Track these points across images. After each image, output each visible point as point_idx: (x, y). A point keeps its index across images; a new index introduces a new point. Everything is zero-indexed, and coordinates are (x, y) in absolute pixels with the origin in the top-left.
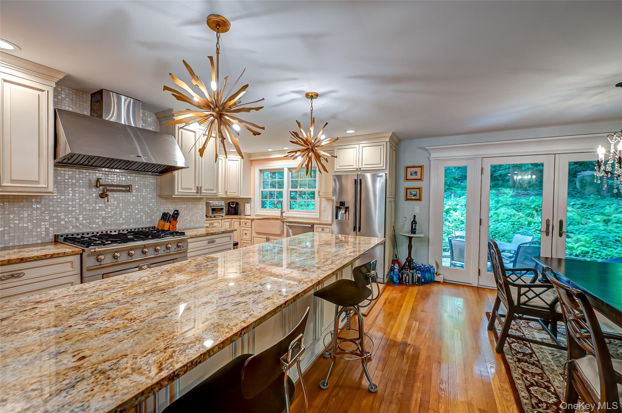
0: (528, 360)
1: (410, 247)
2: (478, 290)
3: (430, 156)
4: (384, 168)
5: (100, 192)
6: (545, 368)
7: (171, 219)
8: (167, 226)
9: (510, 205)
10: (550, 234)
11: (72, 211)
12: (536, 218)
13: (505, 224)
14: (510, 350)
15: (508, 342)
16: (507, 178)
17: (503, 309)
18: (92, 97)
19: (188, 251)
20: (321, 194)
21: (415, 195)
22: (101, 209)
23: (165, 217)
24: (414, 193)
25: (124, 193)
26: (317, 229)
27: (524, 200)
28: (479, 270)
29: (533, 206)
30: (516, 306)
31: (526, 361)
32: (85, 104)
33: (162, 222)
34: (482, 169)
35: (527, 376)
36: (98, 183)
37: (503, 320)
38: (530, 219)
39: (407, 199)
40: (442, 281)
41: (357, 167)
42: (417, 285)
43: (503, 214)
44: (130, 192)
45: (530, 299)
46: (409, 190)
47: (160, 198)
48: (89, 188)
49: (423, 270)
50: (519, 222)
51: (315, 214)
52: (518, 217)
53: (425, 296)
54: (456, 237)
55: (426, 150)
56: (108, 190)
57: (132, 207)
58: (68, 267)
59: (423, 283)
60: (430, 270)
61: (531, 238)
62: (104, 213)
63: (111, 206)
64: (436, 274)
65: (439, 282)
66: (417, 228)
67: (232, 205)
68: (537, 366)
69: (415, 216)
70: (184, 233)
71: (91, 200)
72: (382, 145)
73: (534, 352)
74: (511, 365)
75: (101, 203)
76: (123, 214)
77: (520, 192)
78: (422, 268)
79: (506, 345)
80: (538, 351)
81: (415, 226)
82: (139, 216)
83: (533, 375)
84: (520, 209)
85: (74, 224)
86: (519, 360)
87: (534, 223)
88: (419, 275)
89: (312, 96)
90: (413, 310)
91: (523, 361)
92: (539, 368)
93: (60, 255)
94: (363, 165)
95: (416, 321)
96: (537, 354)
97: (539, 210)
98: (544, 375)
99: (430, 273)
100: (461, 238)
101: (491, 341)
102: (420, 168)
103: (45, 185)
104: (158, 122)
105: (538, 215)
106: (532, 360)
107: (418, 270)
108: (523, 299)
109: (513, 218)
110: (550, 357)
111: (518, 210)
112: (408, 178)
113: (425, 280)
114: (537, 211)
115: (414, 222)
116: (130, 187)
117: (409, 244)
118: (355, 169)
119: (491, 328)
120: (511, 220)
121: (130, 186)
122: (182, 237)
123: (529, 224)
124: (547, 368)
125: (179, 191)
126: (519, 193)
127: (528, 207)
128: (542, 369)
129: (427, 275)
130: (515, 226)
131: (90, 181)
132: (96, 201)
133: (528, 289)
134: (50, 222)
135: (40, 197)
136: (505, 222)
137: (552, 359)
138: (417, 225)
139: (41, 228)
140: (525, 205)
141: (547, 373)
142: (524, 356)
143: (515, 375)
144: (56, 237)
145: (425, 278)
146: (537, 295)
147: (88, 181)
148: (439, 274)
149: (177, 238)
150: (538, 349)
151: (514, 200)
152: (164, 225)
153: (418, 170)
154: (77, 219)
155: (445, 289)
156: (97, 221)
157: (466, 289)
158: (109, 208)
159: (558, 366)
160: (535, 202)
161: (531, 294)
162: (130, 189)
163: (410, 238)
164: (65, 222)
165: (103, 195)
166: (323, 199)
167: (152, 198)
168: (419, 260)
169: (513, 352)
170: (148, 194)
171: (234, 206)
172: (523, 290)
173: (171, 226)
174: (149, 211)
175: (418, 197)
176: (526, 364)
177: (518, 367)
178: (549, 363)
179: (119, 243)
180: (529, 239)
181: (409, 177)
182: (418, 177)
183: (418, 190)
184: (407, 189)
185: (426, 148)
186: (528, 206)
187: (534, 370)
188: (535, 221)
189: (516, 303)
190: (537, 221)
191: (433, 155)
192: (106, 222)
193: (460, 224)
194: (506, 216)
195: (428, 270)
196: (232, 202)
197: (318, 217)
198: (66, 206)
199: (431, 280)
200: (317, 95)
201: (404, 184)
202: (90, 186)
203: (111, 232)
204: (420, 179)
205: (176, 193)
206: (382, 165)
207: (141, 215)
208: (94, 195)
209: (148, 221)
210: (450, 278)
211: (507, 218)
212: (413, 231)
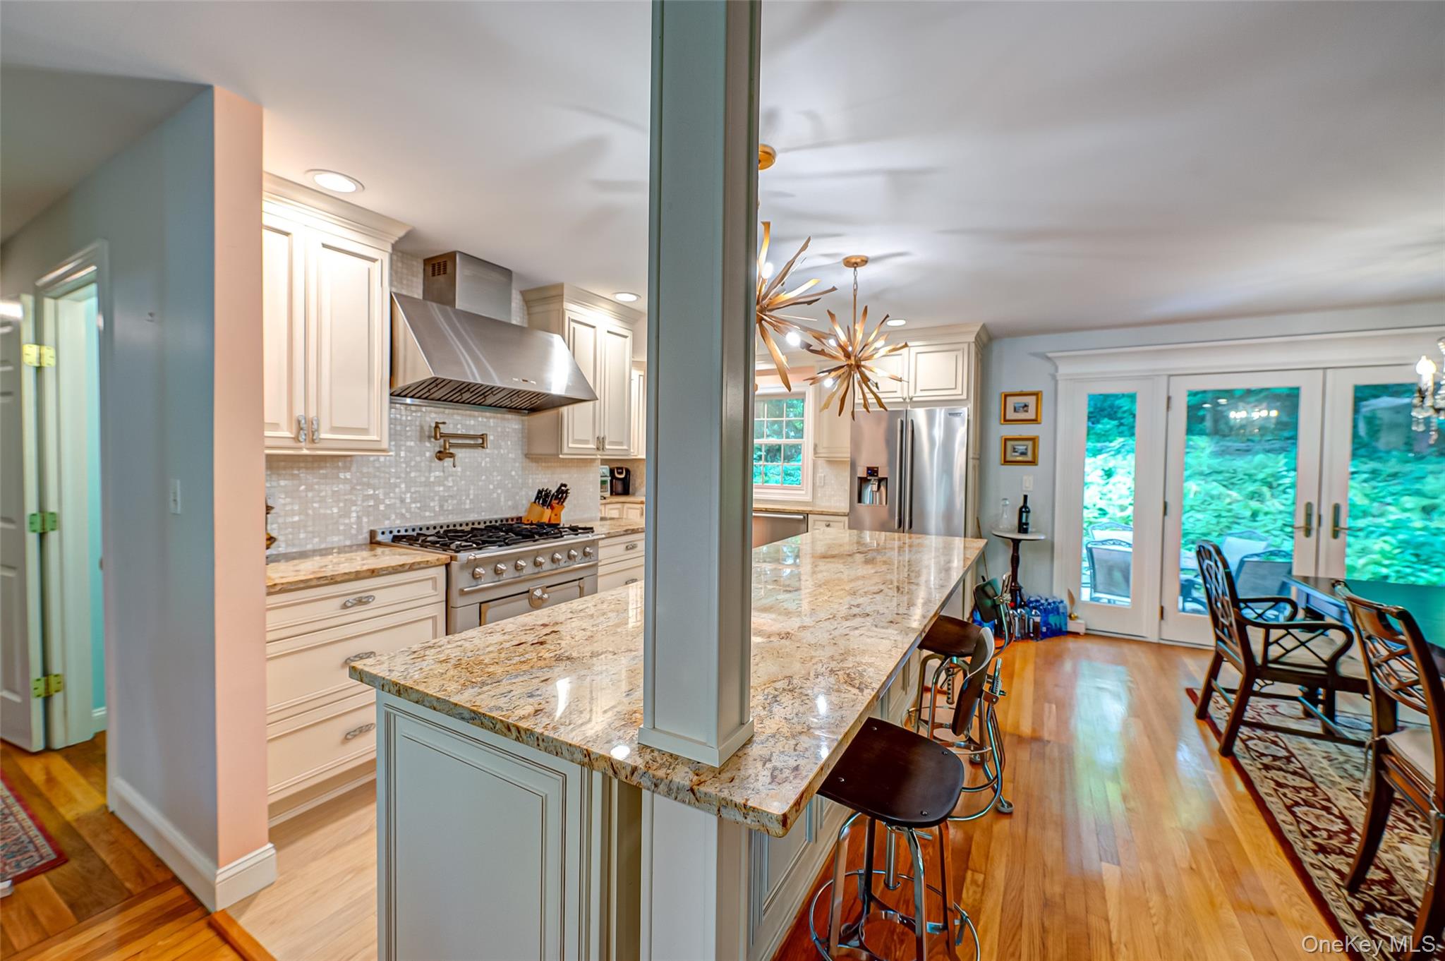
0: (1283, 767)
1: (1015, 561)
2: (1162, 649)
3: (1056, 369)
4: (964, 397)
5: (438, 449)
6: (1318, 779)
7: (554, 502)
8: (546, 515)
9: (1210, 474)
10: (1314, 533)
11: (396, 485)
12: (1268, 503)
13: (1199, 516)
14: (1246, 751)
15: (1241, 739)
16: (1201, 413)
17: (1231, 676)
18: (425, 264)
19: (600, 564)
20: (820, 450)
21: (1023, 454)
22: (440, 482)
23: (544, 498)
24: (1022, 448)
25: (472, 450)
26: (814, 524)
27: (1242, 462)
28: (1162, 609)
29: (1261, 476)
30: (1260, 666)
31: (1280, 769)
32: (415, 279)
33: (538, 508)
34: (1169, 399)
35: (1286, 791)
36: (436, 432)
37: (1233, 698)
38: (1255, 505)
39: (1006, 462)
40: (1082, 630)
41: (905, 395)
42: (1032, 638)
43: (1195, 494)
44: (483, 447)
45: (1288, 651)
46: (1009, 444)
47: (527, 460)
48: (420, 441)
49: (1045, 609)
50: (1230, 511)
51: (803, 492)
52: (1228, 500)
53: (1052, 661)
54: (1103, 542)
55: (1049, 359)
56: (452, 445)
57: (484, 477)
58: (427, 588)
59: (1045, 636)
60: (1058, 608)
61: (1263, 544)
62: (441, 489)
63: (453, 476)
64: (1070, 617)
65: (1076, 634)
66: (1030, 521)
67: (619, 473)
68: (1301, 776)
69: (1026, 497)
70: (592, 528)
71: (423, 464)
72: (958, 350)
73: (1293, 755)
74: (1252, 775)
75: (437, 471)
76: (471, 492)
77: (1229, 444)
78: (1042, 604)
79: (1238, 743)
80: (1300, 752)
81: (1027, 517)
82: (495, 495)
83: (1297, 790)
84: (1233, 484)
85: (398, 511)
86: (1267, 767)
87: (1266, 514)
88: (1038, 619)
89: (853, 263)
90: (1038, 684)
91: (1273, 768)
92: (1307, 779)
93: (422, 565)
94: (918, 390)
95: (1050, 702)
96: (1300, 758)
97: (1275, 484)
98: (1317, 790)
99: (1058, 613)
100: (1114, 544)
101: (1205, 737)
102: (1034, 398)
103: (378, 436)
104: (525, 308)
105: (1273, 496)
106: (1291, 767)
107: (1035, 608)
108: (1274, 651)
109: (1217, 502)
110: (1325, 763)
111: (1229, 484)
112: (1008, 418)
113: (1047, 629)
114: (1270, 487)
115: (1024, 509)
116: (483, 439)
117: (1013, 556)
118: (901, 400)
119: (1202, 714)
120: (1212, 507)
121: (483, 437)
122: (590, 537)
123: (1254, 515)
124: (1321, 779)
125: (570, 445)
126: (1228, 447)
127: (1251, 477)
128: (1312, 780)
129: (1053, 620)
130: (1222, 520)
131: (422, 427)
132: (430, 467)
133: (1283, 632)
134: (363, 507)
135: (349, 459)
136: (1199, 511)
137: (1330, 766)
138: (1031, 515)
139: (350, 518)
140: (1245, 475)
141: (1322, 786)
142: (1274, 760)
143: (1262, 790)
144: (373, 534)
145: (1046, 624)
146: (1303, 644)
147: (418, 428)
148: (1077, 617)
149: (582, 538)
150: (1299, 749)
151: (1219, 463)
152: (542, 514)
153: (1031, 400)
154: (402, 501)
155: (1092, 647)
156: (432, 504)
157: (1134, 647)
158: (450, 479)
159: (1341, 777)
160: (1265, 467)
161: (1289, 642)
162: (483, 443)
163: (1016, 543)
164: (385, 507)
165: (441, 455)
166: (821, 462)
167: (515, 460)
168: (1034, 587)
169: (1253, 754)
170: (508, 453)
171: (622, 476)
172: (1275, 634)
173: (553, 515)
174: (510, 485)
175: (1029, 457)
176: (1282, 773)
177: (1267, 778)
178: (1325, 772)
179: (500, 546)
180: (1259, 547)
181: (1011, 415)
182: (1031, 415)
183: (1030, 444)
184: (1006, 440)
185: (1050, 355)
186: (1250, 475)
187: (1298, 782)
188: (1266, 509)
189: (1259, 661)
190: (1272, 509)
191: (1064, 369)
192: (445, 508)
193: (1097, 515)
194: (1201, 497)
195: (1052, 609)
196: (618, 468)
197: (808, 498)
198: (387, 476)
199: (1060, 629)
200: (865, 261)
201: (999, 431)
202: (423, 436)
203: (461, 525)
204: (1035, 421)
205: (565, 450)
206: (960, 392)
207: (498, 494)
208: (428, 454)
209: (509, 507)
210: (1099, 625)
211: (1202, 503)
212: (1023, 528)
